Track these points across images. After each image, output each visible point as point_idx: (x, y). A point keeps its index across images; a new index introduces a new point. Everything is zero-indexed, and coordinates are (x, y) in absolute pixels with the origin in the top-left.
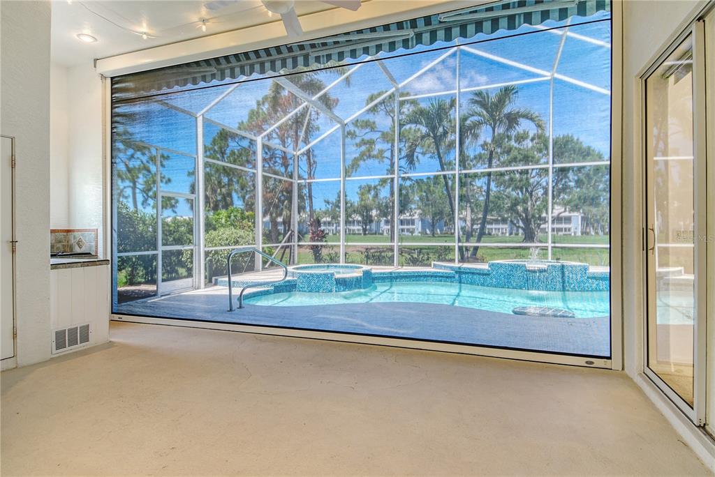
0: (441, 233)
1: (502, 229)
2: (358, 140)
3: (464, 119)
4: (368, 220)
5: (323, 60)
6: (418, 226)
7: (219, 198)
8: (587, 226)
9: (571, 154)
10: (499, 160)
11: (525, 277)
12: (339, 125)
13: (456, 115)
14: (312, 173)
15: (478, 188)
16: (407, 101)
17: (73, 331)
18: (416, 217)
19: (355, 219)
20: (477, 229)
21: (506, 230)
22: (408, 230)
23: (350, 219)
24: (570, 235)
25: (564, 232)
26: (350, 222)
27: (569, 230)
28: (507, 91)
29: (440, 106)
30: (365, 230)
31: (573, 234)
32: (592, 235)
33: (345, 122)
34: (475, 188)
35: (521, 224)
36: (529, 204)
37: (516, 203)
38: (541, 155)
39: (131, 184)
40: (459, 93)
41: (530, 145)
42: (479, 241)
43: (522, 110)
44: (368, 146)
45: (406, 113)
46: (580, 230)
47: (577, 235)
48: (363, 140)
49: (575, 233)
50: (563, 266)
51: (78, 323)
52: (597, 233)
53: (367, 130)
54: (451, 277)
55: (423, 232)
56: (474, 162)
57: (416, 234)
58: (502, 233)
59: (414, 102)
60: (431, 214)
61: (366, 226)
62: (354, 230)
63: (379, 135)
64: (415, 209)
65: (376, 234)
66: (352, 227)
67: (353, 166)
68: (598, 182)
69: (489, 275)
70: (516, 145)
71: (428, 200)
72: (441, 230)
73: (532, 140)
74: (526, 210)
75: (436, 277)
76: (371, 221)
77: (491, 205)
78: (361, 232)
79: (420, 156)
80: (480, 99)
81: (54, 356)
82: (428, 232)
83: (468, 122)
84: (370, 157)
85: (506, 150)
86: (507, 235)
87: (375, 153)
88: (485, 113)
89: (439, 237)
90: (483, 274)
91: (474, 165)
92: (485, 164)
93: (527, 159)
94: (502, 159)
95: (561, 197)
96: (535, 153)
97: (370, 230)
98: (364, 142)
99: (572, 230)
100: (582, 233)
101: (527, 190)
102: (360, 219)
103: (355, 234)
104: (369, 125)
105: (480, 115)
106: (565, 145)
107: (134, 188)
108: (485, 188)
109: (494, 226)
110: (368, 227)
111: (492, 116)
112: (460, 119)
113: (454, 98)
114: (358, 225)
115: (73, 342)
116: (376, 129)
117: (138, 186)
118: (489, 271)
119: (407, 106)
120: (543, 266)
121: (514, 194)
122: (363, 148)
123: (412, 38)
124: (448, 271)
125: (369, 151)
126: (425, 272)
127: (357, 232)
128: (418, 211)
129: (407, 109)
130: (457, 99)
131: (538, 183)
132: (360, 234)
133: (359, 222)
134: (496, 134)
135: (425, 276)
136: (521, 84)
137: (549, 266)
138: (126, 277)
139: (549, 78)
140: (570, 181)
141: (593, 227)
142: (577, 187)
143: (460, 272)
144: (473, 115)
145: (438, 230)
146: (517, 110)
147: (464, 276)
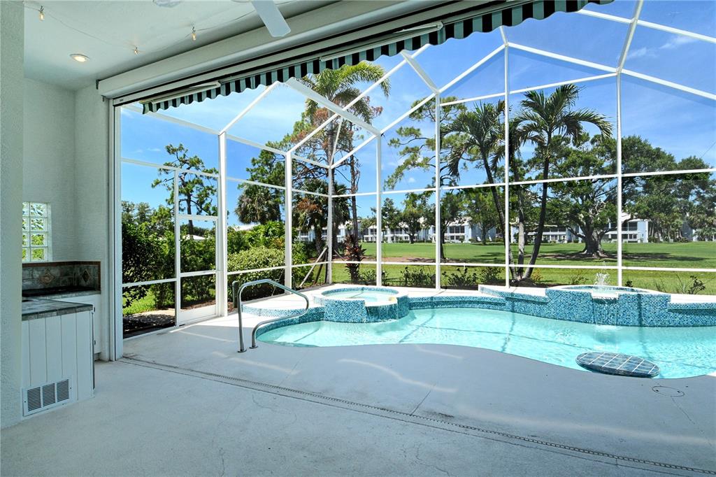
0: (493, 241)
1: (560, 236)
2: (402, 148)
3: (514, 124)
4: (415, 227)
5: (336, 64)
6: (468, 233)
7: (266, 209)
8: (654, 232)
9: (638, 157)
10: (555, 164)
11: (591, 307)
12: (374, 136)
13: (505, 119)
14: (356, 183)
15: (533, 194)
16: (454, 105)
17: (49, 389)
18: (466, 224)
19: (402, 227)
20: (532, 236)
21: (564, 237)
22: (458, 238)
23: (398, 227)
24: (636, 242)
25: (629, 240)
26: (397, 230)
27: (635, 236)
28: (565, 92)
29: (486, 110)
30: (412, 238)
31: (639, 241)
32: (661, 242)
33: (382, 132)
34: (529, 194)
35: (581, 232)
36: (591, 211)
37: (576, 210)
38: (604, 158)
39: (186, 198)
40: (508, 95)
41: (590, 147)
42: (533, 262)
43: (583, 112)
44: (412, 154)
45: (453, 118)
46: (647, 237)
47: (644, 242)
48: (407, 148)
49: (641, 240)
50: (639, 296)
51: (56, 379)
52: (667, 240)
53: (412, 138)
54: (500, 304)
55: (474, 240)
56: (528, 167)
57: (466, 241)
58: (560, 240)
59: (461, 107)
60: (481, 221)
61: (413, 234)
62: (401, 238)
63: (424, 142)
64: (465, 216)
65: (424, 242)
66: (400, 235)
67: (397, 175)
68: (669, 187)
69: (546, 304)
70: (574, 148)
71: (477, 207)
72: (493, 238)
73: (593, 142)
74: (587, 218)
75: (483, 303)
76: (419, 229)
77: (548, 213)
78: (409, 239)
79: (468, 162)
80: (533, 100)
81: (26, 418)
82: (479, 239)
83: (520, 127)
84: (414, 165)
85: (564, 153)
86: (566, 242)
87: (420, 160)
88: (539, 116)
89: (490, 245)
90: (539, 303)
91: (527, 170)
92: (540, 169)
93: (587, 163)
94: (559, 163)
95: (627, 203)
96: (597, 156)
97: (418, 237)
98: (408, 150)
99: (638, 237)
100: (650, 240)
101: (588, 197)
102: (407, 226)
103: (402, 242)
104: (413, 132)
105: (532, 119)
106: (631, 147)
107: (189, 201)
108: (541, 194)
109: (550, 233)
110: (416, 235)
111: (547, 119)
112: (510, 124)
113: (502, 101)
114: (406, 233)
115: (49, 400)
116: (420, 136)
117: (192, 198)
118: (546, 299)
119: (453, 111)
120: (613, 295)
121: (574, 201)
122: (408, 157)
123: (441, 30)
124: (497, 297)
125: (413, 159)
126: (470, 297)
127: (404, 239)
128: (469, 218)
129: (454, 115)
130: (506, 102)
131: (600, 188)
132: (408, 242)
133: (406, 230)
134: (552, 136)
135: (471, 302)
136: (581, 83)
137: (620, 296)
138: (155, 300)
139: (615, 74)
140: (637, 186)
141: (662, 233)
142: (645, 192)
143: (511, 298)
144: (526, 119)
145: (490, 238)
146: (577, 112)
147: (516, 304)
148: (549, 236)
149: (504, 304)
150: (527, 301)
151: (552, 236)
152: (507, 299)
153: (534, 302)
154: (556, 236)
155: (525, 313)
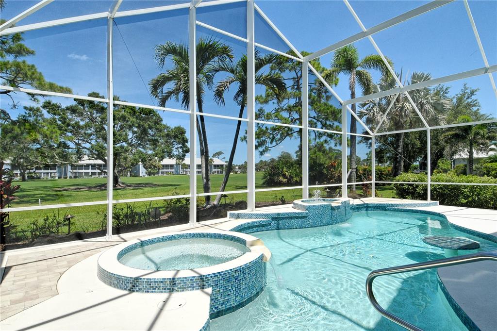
69: (306, 217)
143: (276, 218)
147: (281, 222)
148: (41, 173)
149: (270, 224)
150: (291, 218)
151: (44, 173)
152: (273, 219)
153: (297, 218)
154: (48, 174)
155: (289, 228)
